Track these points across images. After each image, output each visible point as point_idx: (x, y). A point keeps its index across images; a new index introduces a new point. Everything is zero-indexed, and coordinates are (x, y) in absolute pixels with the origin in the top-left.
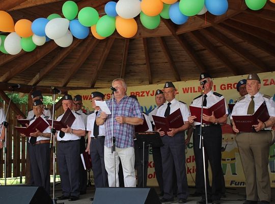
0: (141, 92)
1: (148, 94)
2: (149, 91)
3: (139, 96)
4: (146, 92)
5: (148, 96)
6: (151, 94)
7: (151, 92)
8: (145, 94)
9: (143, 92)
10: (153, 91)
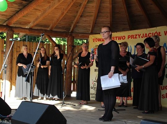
0: (135, 35)
1: (139, 36)
2: (140, 34)
3: (133, 38)
4: (138, 35)
5: (139, 38)
6: (142, 37)
7: (142, 35)
8: (138, 36)
9: (136, 35)
10: (143, 34)
